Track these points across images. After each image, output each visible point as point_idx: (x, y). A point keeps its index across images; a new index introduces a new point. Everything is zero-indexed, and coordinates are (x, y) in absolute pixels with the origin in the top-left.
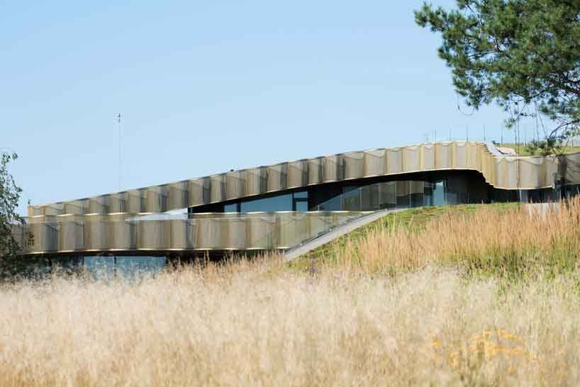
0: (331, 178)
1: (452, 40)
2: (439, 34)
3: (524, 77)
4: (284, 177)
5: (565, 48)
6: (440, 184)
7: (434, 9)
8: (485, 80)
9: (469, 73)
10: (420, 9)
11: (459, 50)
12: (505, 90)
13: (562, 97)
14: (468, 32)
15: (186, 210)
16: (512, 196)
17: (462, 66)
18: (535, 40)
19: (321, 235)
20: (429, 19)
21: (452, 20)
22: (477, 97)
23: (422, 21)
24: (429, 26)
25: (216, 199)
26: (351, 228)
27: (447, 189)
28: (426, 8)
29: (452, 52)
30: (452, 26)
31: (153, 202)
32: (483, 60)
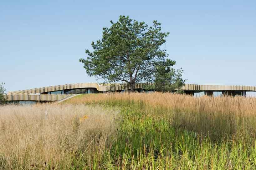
0: (68, 88)
1: (86, 64)
2: (84, 64)
3: (99, 72)
4: (59, 88)
5: (106, 67)
6: (89, 90)
7: (83, 59)
8: (92, 72)
9: (89, 71)
10: (80, 59)
11: (87, 67)
12: (95, 74)
13: (106, 75)
14: (89, 63)
15: (40, 93)
16: (102, 92)
17: (88, 69)
18: (101, 66)
19: (65, 98)
20: (82, 61)
21: (86, 61)
22: (91, 75)
23: (80, 61)
24: (82, 62)
25: (46, 91)
26: (71, 97)
27: (90, 91)
28: (81, 59)
29: (86, 67)
30: (86, 62)
31: (33, 92)
32: (92, 68)
